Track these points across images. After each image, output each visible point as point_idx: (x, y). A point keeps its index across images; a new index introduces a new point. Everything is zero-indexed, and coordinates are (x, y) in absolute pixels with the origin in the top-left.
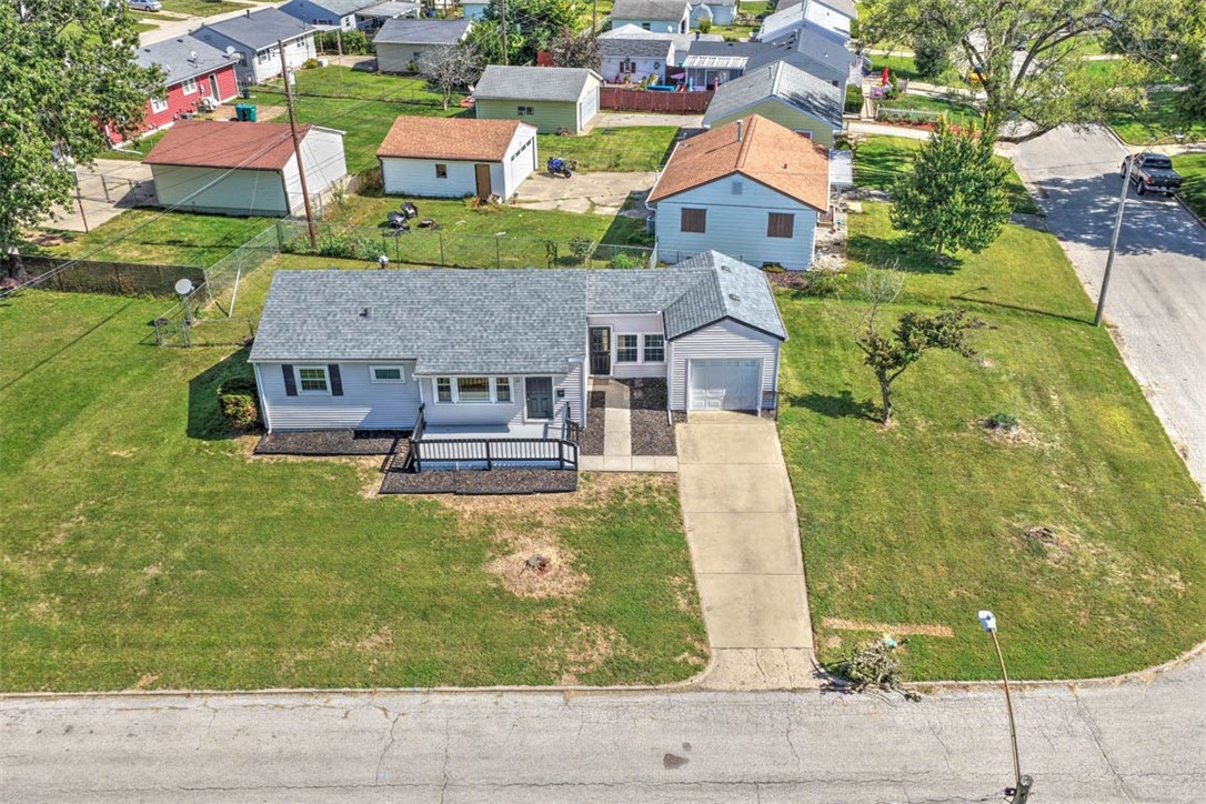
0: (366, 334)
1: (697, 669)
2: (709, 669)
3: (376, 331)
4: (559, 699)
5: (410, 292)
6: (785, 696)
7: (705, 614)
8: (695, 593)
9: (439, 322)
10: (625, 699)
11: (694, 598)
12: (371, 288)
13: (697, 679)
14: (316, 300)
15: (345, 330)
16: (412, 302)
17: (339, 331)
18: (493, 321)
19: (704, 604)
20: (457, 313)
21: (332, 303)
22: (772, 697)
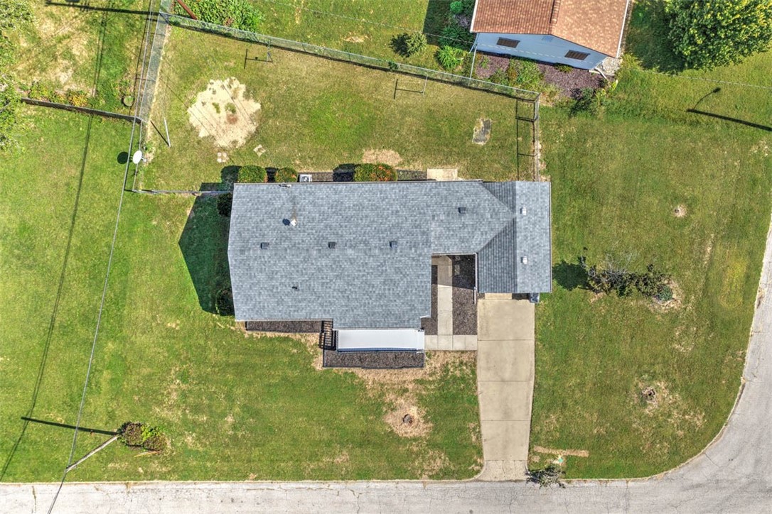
0: (300, 302)
1: (478, 472)
2: (482, 472)
3: (305, 299)
4: (421, 485)
5: (320, 270)
6: (511, 484)
7: (483, 443)
8: (479, 432)
9: (342, 292)
10: (448, 486)
11: (479, 435)
12: (294, 266)
13: (476, 477)
14: (262, 277)
15: (286, 299)
16: (322, 278)
17: (283, 300)
18: (374, 292)
19: (483, 438)
20: (351, 285)
21: (272, 279)
22: (506, 485)
